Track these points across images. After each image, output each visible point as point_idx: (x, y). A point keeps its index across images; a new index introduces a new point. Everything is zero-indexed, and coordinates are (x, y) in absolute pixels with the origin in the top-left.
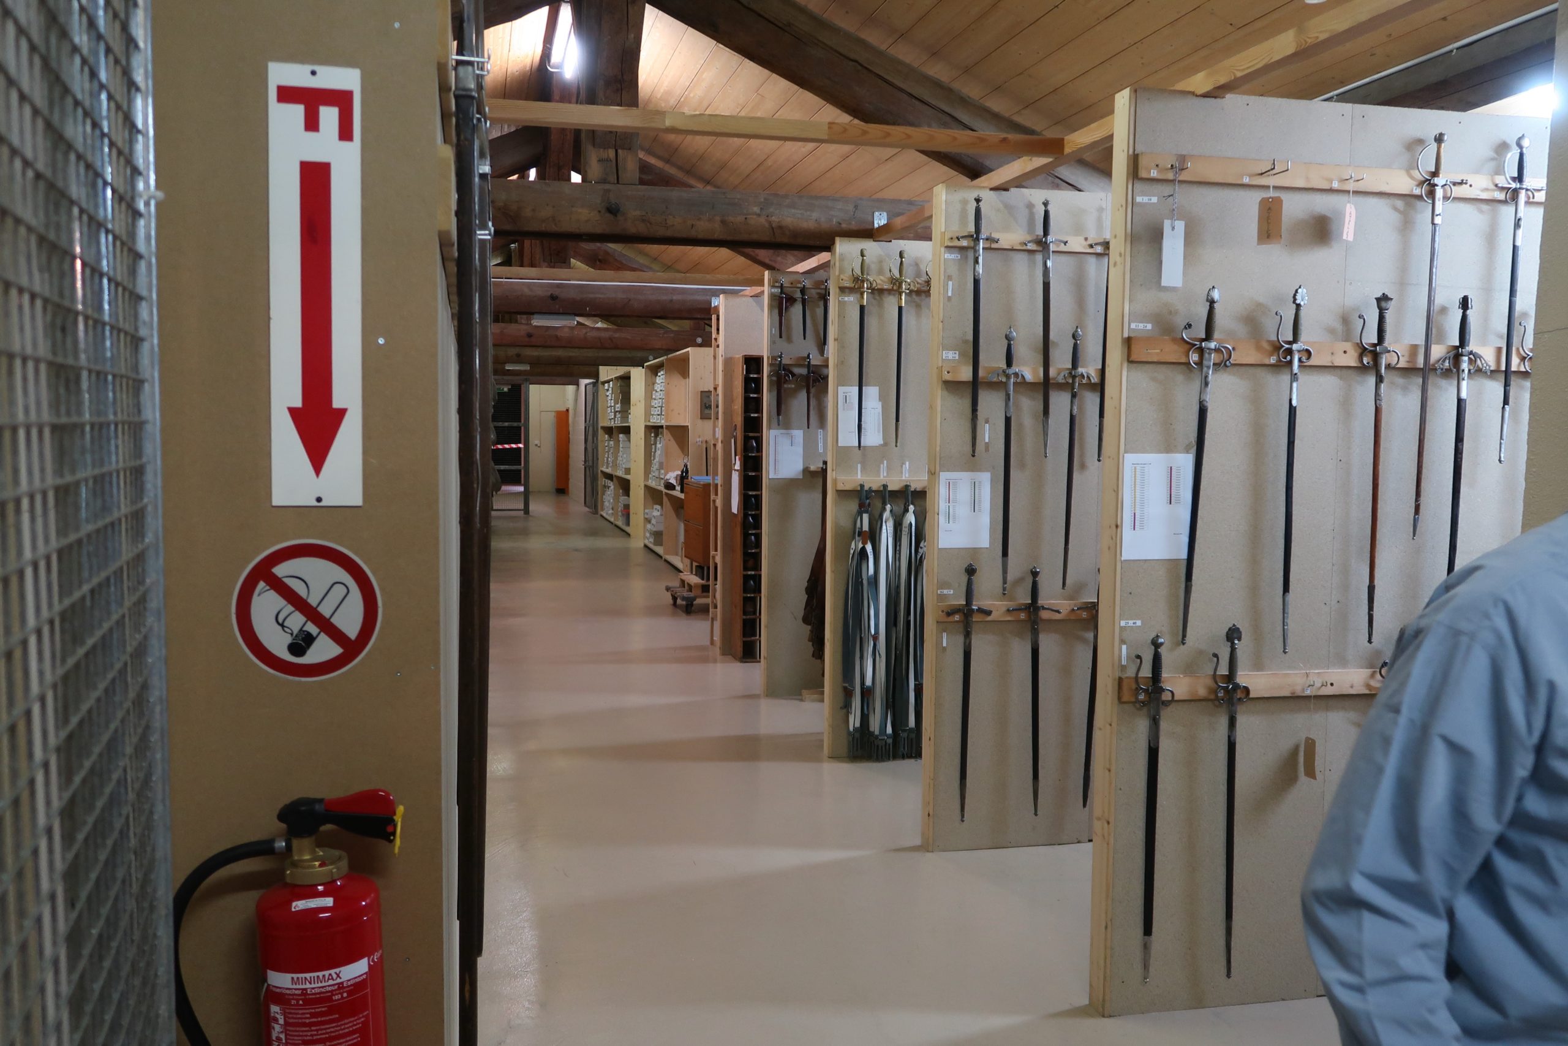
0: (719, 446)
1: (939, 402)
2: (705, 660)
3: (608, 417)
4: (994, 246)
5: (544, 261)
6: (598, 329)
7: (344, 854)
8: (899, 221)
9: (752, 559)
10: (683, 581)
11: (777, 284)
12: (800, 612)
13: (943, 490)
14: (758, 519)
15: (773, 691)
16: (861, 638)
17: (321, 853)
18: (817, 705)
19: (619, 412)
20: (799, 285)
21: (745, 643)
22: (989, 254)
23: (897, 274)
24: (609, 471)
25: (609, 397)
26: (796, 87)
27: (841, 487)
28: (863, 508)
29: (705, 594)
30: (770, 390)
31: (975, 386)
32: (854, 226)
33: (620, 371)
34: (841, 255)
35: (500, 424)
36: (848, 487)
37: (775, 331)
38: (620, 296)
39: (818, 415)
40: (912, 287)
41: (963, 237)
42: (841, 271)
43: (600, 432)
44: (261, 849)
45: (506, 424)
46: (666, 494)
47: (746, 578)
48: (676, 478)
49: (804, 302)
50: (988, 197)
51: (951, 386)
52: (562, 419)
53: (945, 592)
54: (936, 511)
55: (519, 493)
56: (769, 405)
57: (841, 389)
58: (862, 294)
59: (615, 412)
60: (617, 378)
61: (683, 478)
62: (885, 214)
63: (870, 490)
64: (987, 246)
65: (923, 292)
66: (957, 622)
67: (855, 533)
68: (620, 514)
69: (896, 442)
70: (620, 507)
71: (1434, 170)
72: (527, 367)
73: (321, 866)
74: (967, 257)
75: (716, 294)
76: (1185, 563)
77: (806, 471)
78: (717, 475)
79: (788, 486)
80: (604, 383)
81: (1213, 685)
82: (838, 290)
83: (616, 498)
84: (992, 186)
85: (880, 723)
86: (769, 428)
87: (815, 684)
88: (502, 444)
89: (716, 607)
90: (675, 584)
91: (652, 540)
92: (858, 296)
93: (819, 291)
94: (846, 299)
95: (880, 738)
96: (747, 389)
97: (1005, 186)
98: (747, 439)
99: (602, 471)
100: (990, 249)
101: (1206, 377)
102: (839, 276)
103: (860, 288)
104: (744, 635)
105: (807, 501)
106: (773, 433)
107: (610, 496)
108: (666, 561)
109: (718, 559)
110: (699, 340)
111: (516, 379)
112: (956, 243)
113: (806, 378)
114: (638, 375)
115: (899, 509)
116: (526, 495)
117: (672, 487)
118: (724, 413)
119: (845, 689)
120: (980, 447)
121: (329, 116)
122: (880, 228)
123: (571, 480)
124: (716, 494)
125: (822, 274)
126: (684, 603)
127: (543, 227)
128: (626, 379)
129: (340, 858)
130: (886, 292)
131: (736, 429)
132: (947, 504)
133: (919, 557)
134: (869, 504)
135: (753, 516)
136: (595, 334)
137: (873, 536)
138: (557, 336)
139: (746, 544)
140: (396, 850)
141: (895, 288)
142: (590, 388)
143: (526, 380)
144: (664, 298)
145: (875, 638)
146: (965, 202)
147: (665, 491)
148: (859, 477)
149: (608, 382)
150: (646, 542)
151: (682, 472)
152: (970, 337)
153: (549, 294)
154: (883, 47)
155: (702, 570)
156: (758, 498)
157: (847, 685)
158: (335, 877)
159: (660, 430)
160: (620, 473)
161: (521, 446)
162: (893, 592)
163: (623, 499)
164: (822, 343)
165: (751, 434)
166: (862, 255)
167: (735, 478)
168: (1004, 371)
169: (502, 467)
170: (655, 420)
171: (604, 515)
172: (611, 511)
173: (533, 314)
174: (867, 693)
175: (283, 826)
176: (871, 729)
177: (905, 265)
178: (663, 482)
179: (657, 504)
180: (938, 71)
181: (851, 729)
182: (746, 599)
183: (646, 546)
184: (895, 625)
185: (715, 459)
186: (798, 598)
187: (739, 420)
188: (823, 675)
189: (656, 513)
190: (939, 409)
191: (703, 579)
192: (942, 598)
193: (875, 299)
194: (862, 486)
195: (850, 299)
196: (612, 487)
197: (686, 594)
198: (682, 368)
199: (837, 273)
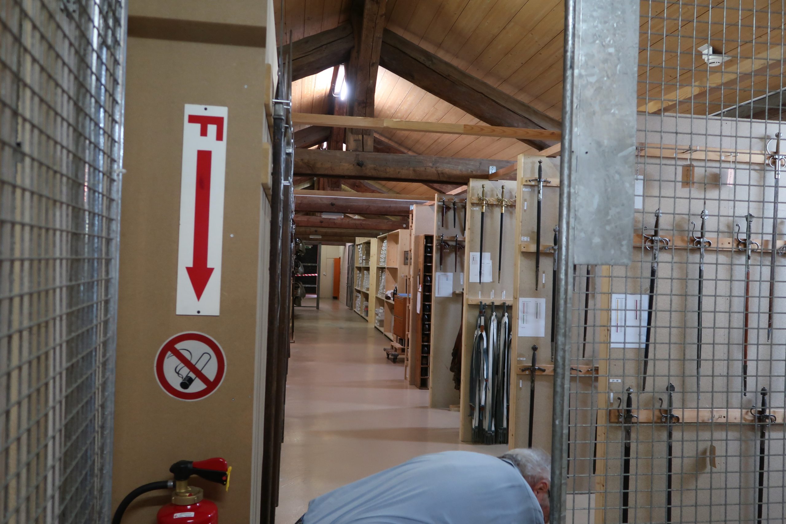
0: (412, 279)
1: (519, 262)
2: (402, 387)
3: (359, 262)
4: (548, 185)
5: (329, 187)
6: (355, 219)
7: (202, 490)
8: (501, 171)
9: (426, 337)
10: (392, 346)
11: (441, 200)
12: (449, 365)
13: (521, 306)
14: (429, 316)
15: (435, 405)
16: (479, 380)
17: (190, 489)
18: (456, 413)
19: (365, 260)
20: (452, 201)
21: (422, 379)
22: (546, 189)
23: (500, 197)
24: (359, 289)
25: (360, 252)
26: (452, 105)
27: (470, 303)
28: (481, 314)
29: (403, 353)
30: (437, 253)
31: (538, 254)
32: (479, 173)
33: (365, 240)
34: (473, 187)
35: (306, 264)
36: (474, 303)
37: (440, 223)
38: (365, 204)
39: (460, 265)
40: (508, 204)
41: (532, 180)
42: (473, 195)
43: (355, 269)
44: (161, 485)
45: (309, 264)
46: (386, 301)
47: (423, 346)
48: (391, 294)
49: (455, 209)
50: (545, 160)
51: (526, 254)
52: (337, 262)
53: (521, 359)
54: (517, 317)
55: (314, 298)
56: (436, 260)
57: (471, 254)
58: (483, 206)
59: (363, 260)
60: (364, 243)
61: (394, 294)
62: (495, 168)
63: (485, 305)
64: (545, 185)
65: (512, 206)
66: (527, 375)
67: (477, 326)
68: (363, 310)
69: (499, 281)
70: (364, 307)
71: (775, 151)
72: (320, 237)
73: (189, 496)
74: (534, 191)
75: (412, 204)
76: (644, 350)
77: (454, 293)
78: (410, 293)
79: (444, 301)
80: (358, 245)
81: (660, 415)
82: (470, 204)
83: (362, 302)
84: (547, 155)
85: (489, 425)
86: (436, 271)
87: (456, 403)
88: (307, 274)
89: (408, 360)
90: (389, 347)
91: (378, 324)
92: (481, 207)
93: (462, 204)
94: (475, 209)
95: (488, 432)
96: (426, 251)
97: (554, 155)
98: (425, 276)
99: (355, 289)
100: (546, 186)
101: (655, 254)
102: (471, 197)
103: (481, 203)
104: (422, 375)
105: (453, 308)
106: (438, 274)
107: (359, 301)
108: (385, 335)
109: (410, 336)
110: (404, 226)
111: (315, 243)
112: (529, 183)
113: (455, 247)
114: (374, 242)
115: (500, 315)
116: (318, 299)
117: (388, 298)
118: (414, 263)
119: (471, 406)
120: (540, 285)
121: (212, 129)
122: (492, 174)
123: (340, 293)
124: (409, 303)
125: (463, 196)
126: (393, 357)
127: (326, 172)
128: (368, 243)
129: (199, 492)
130: (495, 206)
131: (420, 271)
132: (523, 314)
133: (510, 339)
134: (485, 312)
135: (428, 315)
136: (353, 222)
137: (486, 328)
138: (334, 222)
139: (423, 329)
140: (227, 489)
141: (499, 204)
142: (351, 247)
143: (320, 243)
144: (387, 205)
145: (487, 380)
146: (533, 163)
147: (385, 300)
148: (480, 298)
149: (360, 245)
150: (376, 325)
151: (394, 291)
152: (536, 230)
153: (331, 202)
154: (495, 86)
155: (401, 341)
156: (430, 306)
157: (471, 404)
158: (196, 502)
159: (384, 269)
160: (364, 290)
161: (317, 275)
162: (496, 357)
163: (365, 303)
164: (463, 230)
165: (427, 274)
166: (483, 187)
167: (419, 296)
168: (553, 248)
169: (307, 286)
170: (382, 265)
171: (356, 311)
172: (359, 309)
173: (322, 212)
174: (482, 409)
175: (172, 475)
176: (484, 427)
177: (504, 192)
178: (384, 295)
179: (382, 306)
180: (523, 98)
181: (473, 427)
182: (423, 357)
183: (375, 327)
184: (497, 373)
185: (410, 286)
186: (448, 358)
187: (421, 267)
188: (460, 398)
189: (381, 311)
190: (519, 266)
191: (402, 345)
192: (519, 362)
193: (489, 209)
194: (481, 302)
195: (477, 209)
196: (360, 297)
197: (393, 353)
198: (395, 239)
199: (470, 196)
